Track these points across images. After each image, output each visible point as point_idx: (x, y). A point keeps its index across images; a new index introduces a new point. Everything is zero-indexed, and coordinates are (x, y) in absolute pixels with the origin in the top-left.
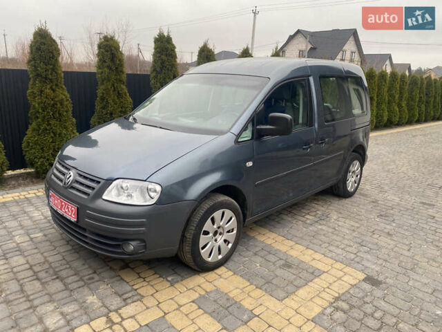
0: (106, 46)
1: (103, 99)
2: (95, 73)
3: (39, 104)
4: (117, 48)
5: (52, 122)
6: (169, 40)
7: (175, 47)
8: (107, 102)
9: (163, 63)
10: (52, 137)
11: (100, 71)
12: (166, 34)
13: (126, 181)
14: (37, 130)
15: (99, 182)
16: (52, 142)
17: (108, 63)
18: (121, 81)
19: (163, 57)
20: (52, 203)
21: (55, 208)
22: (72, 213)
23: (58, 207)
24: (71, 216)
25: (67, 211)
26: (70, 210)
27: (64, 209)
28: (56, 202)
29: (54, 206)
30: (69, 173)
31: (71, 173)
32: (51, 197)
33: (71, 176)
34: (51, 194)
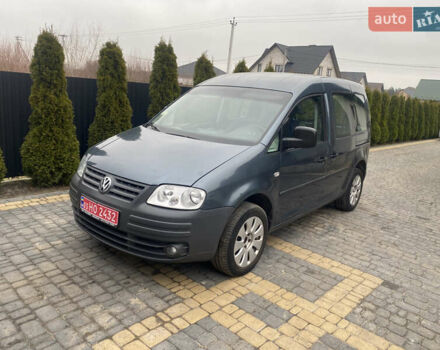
0: (109, 53)
3: (42, 109)
4: (120, 55)
6: (170, 50)
7: (176, 58)
9: (164, 73)
10: (54, 144)
11: (102, 78)
12: (167, 44)
13: (171, 187)
14: (38, 136)
15: (142, 188)
16: (54, 150)
17: (111, 70)
18: (122, 89)
19: (165, 67)
20: (85, 208)
21: (89, 214)
22: (111, 218)
23: (93, 212)
24: (110, 220)
25: (106, 216)
26: (109, 215)
27: (102, 214)
28: (90, 207)
29: (87, 212)
30: (107, 179)
31: (109, 179)
32: (83, 202)
33: (109, 181)
34: (83, 200)
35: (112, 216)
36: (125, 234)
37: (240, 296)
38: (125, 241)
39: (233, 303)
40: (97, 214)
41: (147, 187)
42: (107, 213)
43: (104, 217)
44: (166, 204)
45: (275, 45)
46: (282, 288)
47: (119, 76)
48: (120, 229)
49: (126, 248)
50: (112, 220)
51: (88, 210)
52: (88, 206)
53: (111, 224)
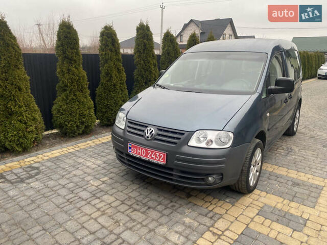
0: (108, 33)
1: (107, 74)
2: (98, 55)
3: (68, 80)
4: (115, 35)
5: (77, 93)
6: (147, 28)
7: (152, 34)
8: (111, 77)
9: (145, 45)
10: (78, 105)
11: (104, 53)
12: (145, 24)
13: (205, 131)
14: (65, 100)
15: (183, 134)
16: (78, 109)
17: (110, 46)
18: (119, 60)
19: (145, 41)
20: (132, 152)
21: (138, 156)
22: (160, 158)
23: (142, 155)
24: (159, 160)
25: (154, 157)
26: (157, 156)
27: (151, 156)
28: (138, 151)
29: (135, 155)
30: (150, 129)
31: (152, 129)
32: (130, 148)
33: (152, 131)
34: (130, 146)
35: (160, 157)
36: (172, 169)
37: (260, 208)
38: (172, 175)
39: (258, 214)
40: (146, 156)
41: (186, 134)
42: (155, 155)
43: (152, 158)
44: (203, 145)
45: (191, 21)
46: (285, 199)
47: (116, 50)
48: (167, 166)
49: (171, 180)
50: (160, 160)
51: (136, 153)
52: (137, 150)
53: (160, 163)
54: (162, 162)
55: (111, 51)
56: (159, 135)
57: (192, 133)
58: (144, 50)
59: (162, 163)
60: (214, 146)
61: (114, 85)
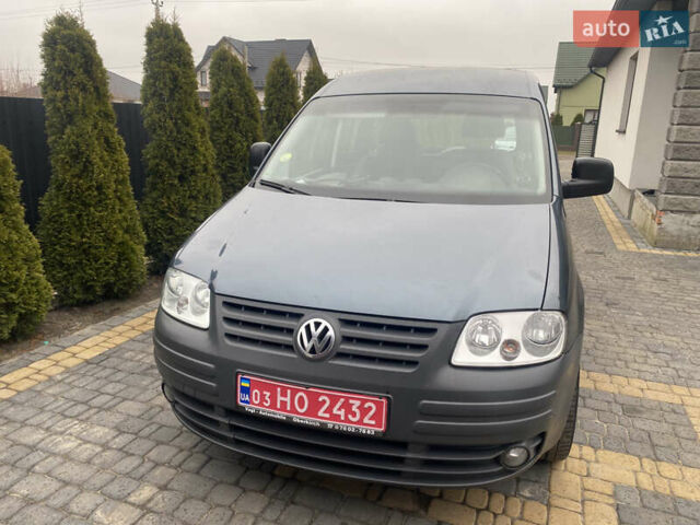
1: (76, 156)
6: (177, 33)
7: (190, 49)
8: (88, 161)
9: (175, 79)
11: (60, 94)
12: (170, 22)
13: (489, 316)
15: (433, 331)
17: (81, 76)
18: (107, 116)
19: (174, 67)
20: (256, 403)
21: (281, 415)
22: (362, 416)
23: (293, 410)
24: (360, 422)
25: (342, 413)
26: (354, 409)
27: (329, 410)
28: (280, 398)
29: (266, 412)
30: (317, 325)
31: (324, 323)
32: (246, 391)
33: (326, 330)
34: (247, 385)
35: (364, 411)
36: (403, 445)
38: (401, 460)
40: (312, 411)
41: (442, 329)
42: (347, 407)
43: (337, 418)
44: (494, 359)
45: (224, 40)
47: (97, 89)
48: (389, 437)
49: (397, 474)
50: (366, 420)
51: (273, 406)
52: (273, 398)
53: (363, 430)
54: (370, 427)
55: (84, 89)
56: (348, 339)
57: (458, 325)
58: (172, 92)
59: (371, 431)
60: (524, 358)
61: (99, 188)
